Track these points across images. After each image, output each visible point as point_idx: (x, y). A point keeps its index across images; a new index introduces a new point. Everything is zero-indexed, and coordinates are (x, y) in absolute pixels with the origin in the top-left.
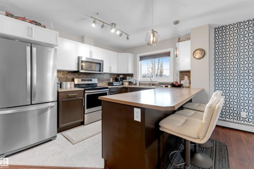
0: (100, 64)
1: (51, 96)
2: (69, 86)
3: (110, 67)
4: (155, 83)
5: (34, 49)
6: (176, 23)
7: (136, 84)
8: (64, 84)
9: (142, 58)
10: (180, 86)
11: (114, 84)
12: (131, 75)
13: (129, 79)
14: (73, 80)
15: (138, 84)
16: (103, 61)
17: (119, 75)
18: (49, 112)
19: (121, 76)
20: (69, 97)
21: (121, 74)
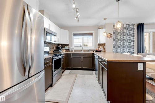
3: (58, 39)
4: (85, 50)
6: (105, 19)
7: (72, 51)
9: (75, 35)
10: (100, 51)
11: (60, 51)
12: (67, 45)
13: (66, 48)
15: (73, 51)
16: (56, 33)
17: (58, 45)
19: (60, 46)
21: (60, 44)
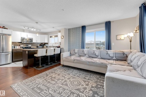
0: (31, 39)
1: (10, 50)
2: (18, 47)
3: (37, 41)
5: (4, 37)
8: (16, 47)
9: (51, 37)
12: (47, 43)
13: (46, 45)
14: (20, 45)
16: (33, 38)
17: (42, 43)
18: (9, 55)
20: (17, 51)
